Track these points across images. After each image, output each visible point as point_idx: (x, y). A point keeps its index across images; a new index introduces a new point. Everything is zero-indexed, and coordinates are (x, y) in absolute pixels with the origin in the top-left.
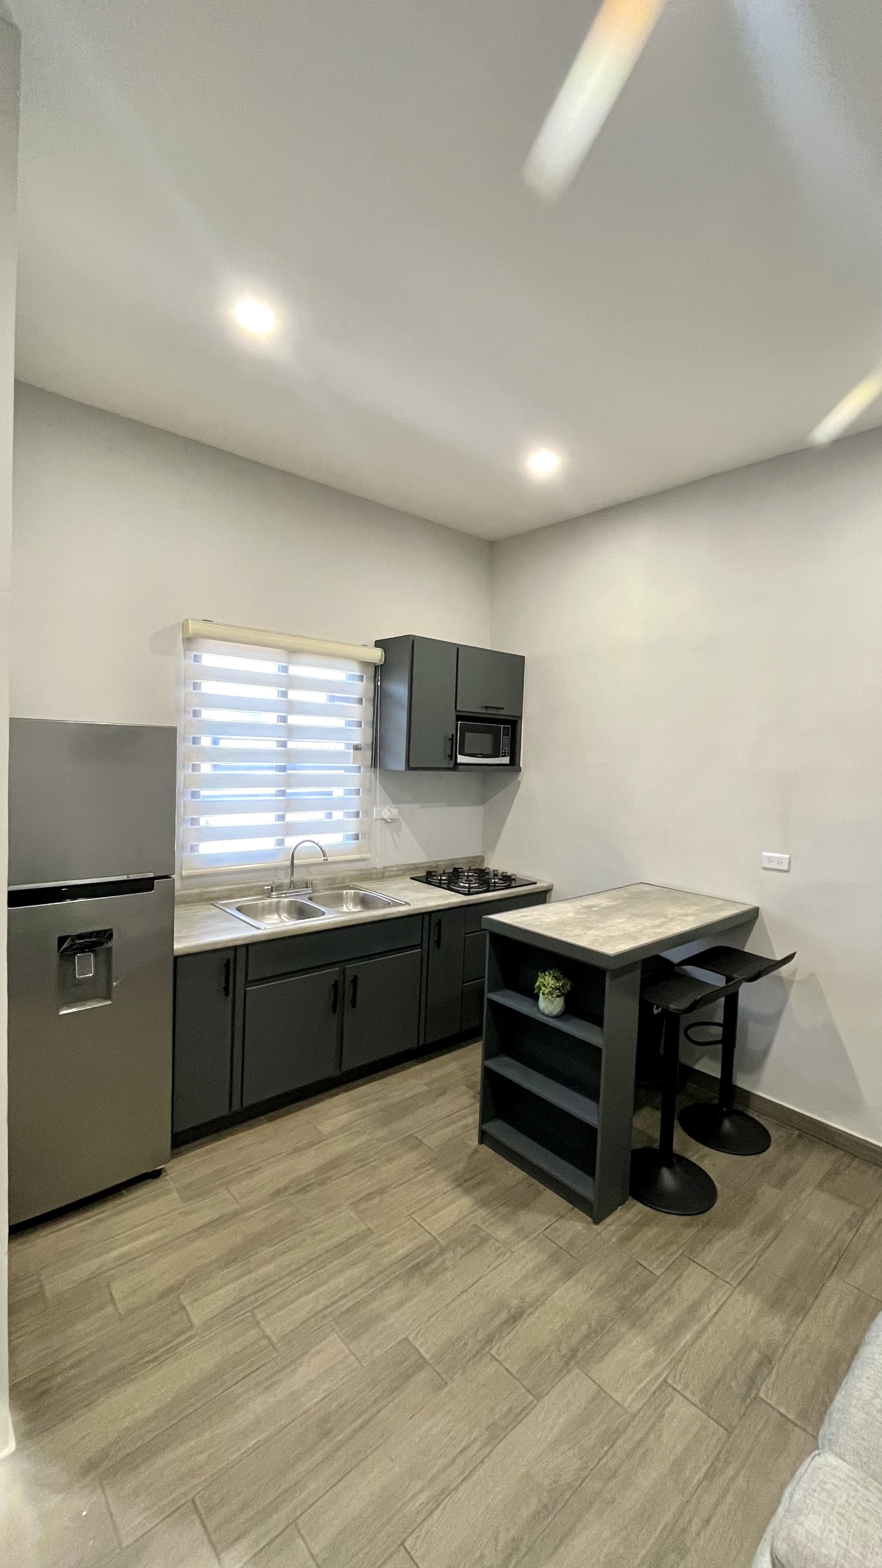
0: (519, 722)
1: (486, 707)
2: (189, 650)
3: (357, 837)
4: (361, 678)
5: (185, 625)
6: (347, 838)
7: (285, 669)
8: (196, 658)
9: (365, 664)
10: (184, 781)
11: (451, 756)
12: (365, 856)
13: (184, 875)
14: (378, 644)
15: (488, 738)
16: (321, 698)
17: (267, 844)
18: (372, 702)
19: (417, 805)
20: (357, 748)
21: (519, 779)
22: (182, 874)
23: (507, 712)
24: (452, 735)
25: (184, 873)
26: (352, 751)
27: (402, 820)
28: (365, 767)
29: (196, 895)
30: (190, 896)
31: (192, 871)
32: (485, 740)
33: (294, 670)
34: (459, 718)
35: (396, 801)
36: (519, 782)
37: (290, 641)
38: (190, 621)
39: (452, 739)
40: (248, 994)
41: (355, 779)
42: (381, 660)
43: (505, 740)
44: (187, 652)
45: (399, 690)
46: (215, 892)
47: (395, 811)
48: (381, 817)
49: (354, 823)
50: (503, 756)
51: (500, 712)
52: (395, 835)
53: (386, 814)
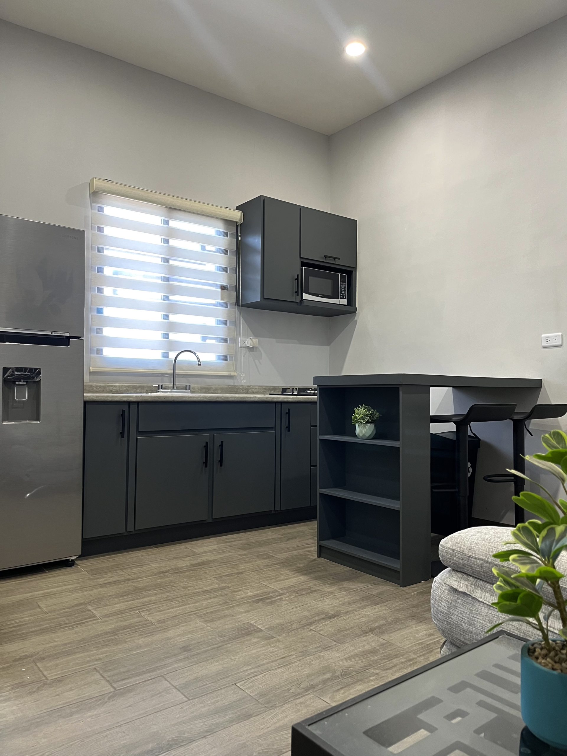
0: (354, 272)
1: (326, 257)
2: (95, 202)
3: (225, 358)
4: (226, 234)
5: (91, 184)
6: (219, 358)
7: (167, 222)
8: (100, 209)
9: (228, 222)
10: (91, 300)
11: (297, 292)
12: (232, 374)
13: (91, 371)
14: (238, 208)
15: (329, 283)
16: (196, 247)
17: (156, 355)
18: (235, 254)
19: (274, 340)
20: (223, 288)
21: (355, 319)
22: (90, 369)
23: (342, 262)
24: (298, 275)
25: (92, 369)
26: (220, 290)
27: (261, 349)
28: (230, 304)
29: (100, 387)
30: (97, 387)
31: (97, 369)
32: (327, 284)
33: (173, 224)
34: (303, 264)
35: (256, 336)
36: (356, 321)
37: (170, 200)
38: (94, 179)
39: (297, 279)
40: (138, 439)
41: (222, 313)
42: (240, 220)
43: (342, 286)
44: (93, 204)
45: (256, 241)
46: (115, 386)
47: (255, 340)
48: (244, 346)
49: (221, 345)
50: (341, 298)
51: (338, 262)
52: (257, 361)
53: (249, 342)
